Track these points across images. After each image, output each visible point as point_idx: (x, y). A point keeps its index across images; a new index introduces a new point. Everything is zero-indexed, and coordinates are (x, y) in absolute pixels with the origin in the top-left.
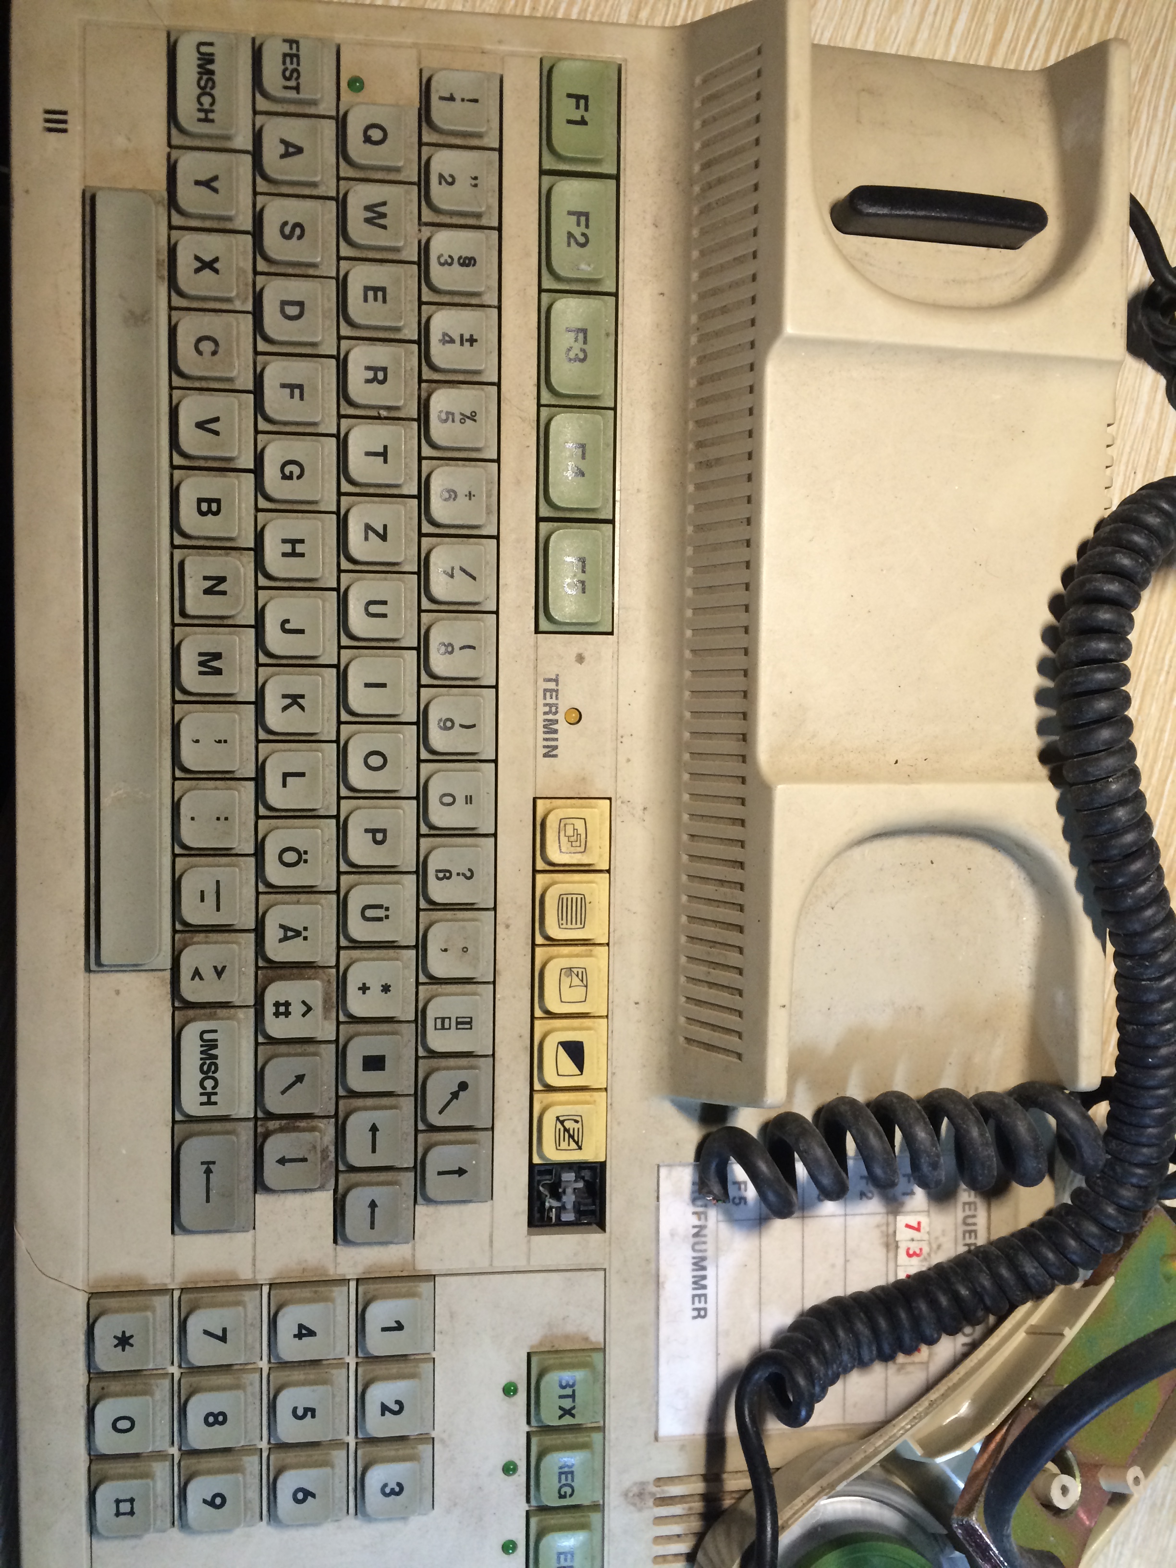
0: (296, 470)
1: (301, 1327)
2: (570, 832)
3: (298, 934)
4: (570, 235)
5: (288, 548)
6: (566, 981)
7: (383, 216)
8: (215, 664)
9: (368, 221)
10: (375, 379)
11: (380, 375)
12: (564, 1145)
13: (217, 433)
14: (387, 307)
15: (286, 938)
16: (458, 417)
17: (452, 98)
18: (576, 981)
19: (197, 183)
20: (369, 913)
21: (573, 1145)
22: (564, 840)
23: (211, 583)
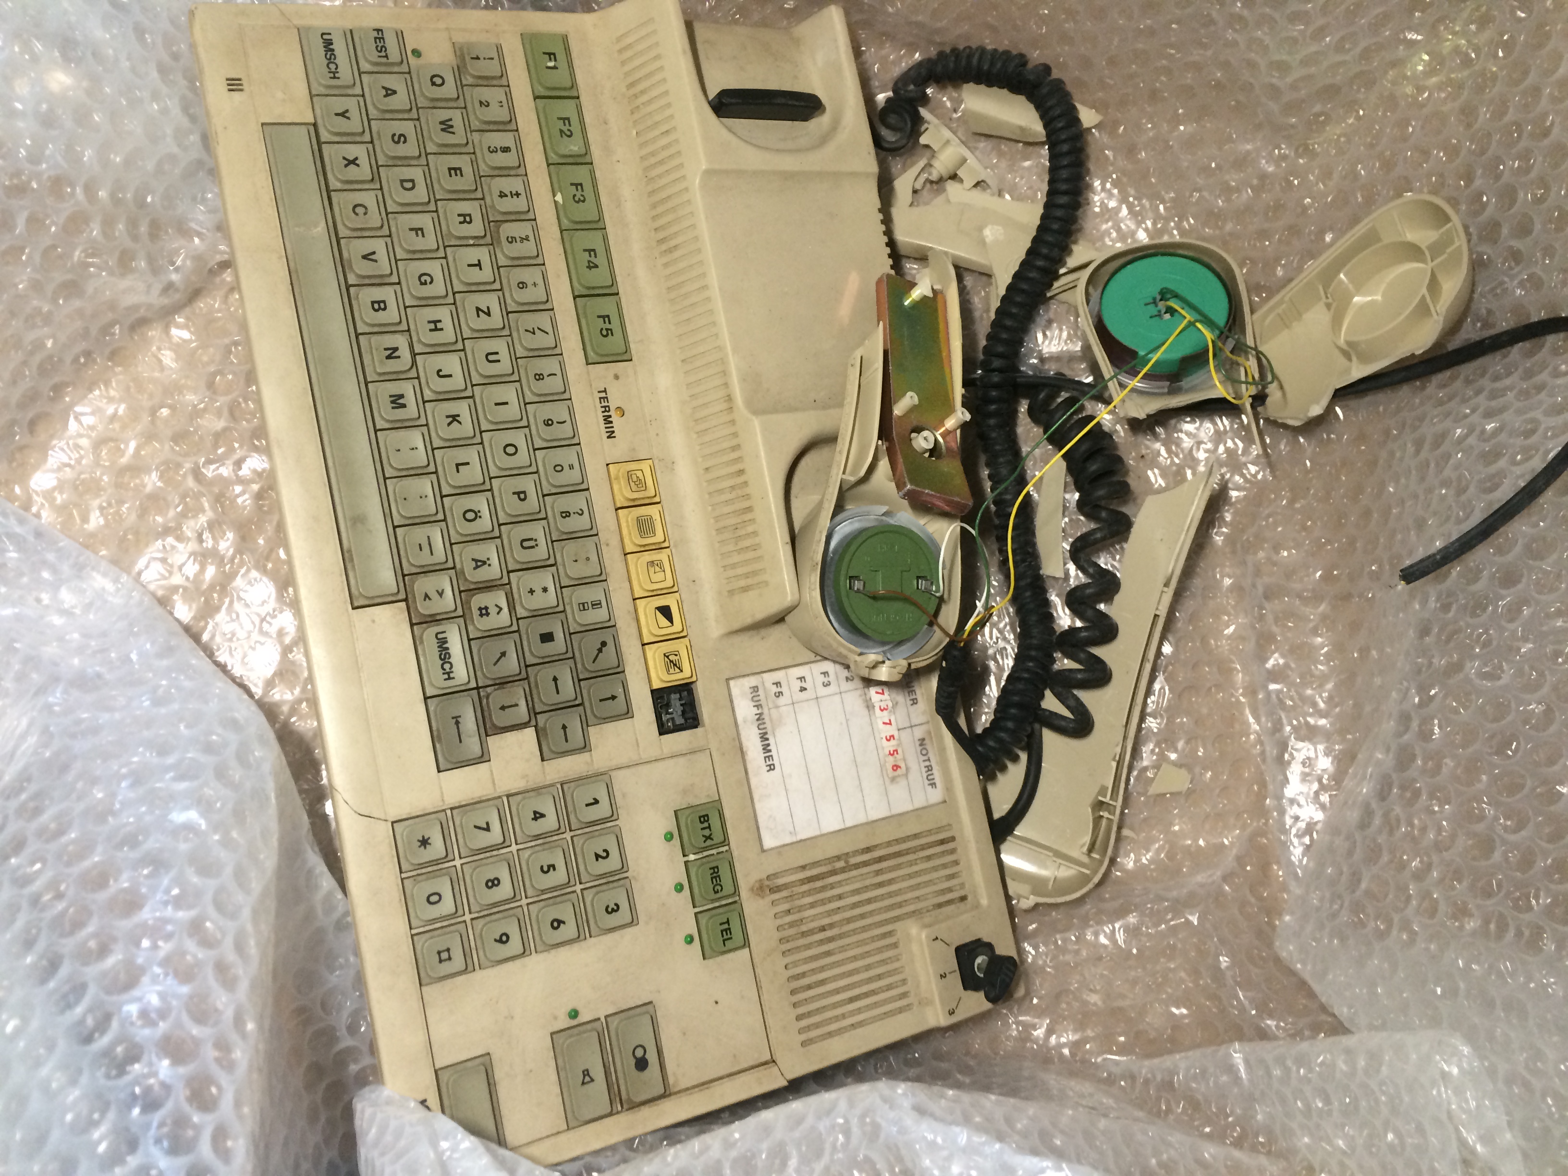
0: (428, 279)
1: (535, 813)
2: (635, 479)
3: (484, 563)
4: (561, 131)
5: (432, 326)
6: (652, 570)
7: (452, 127)
8: (401, 401)
9: (443, 130)
10: (464, 222)
11: (468, 219)
12: (672, 671)
13: (376, 261)
14: (463, 179)
15: (477, 567)
16: (518, 240)
17: (478, 58)
18: (657, 569)
19: (337, 114)
20: (526, 544)
21: (677, 670)
22: (632, 484)
23: (389, 352)
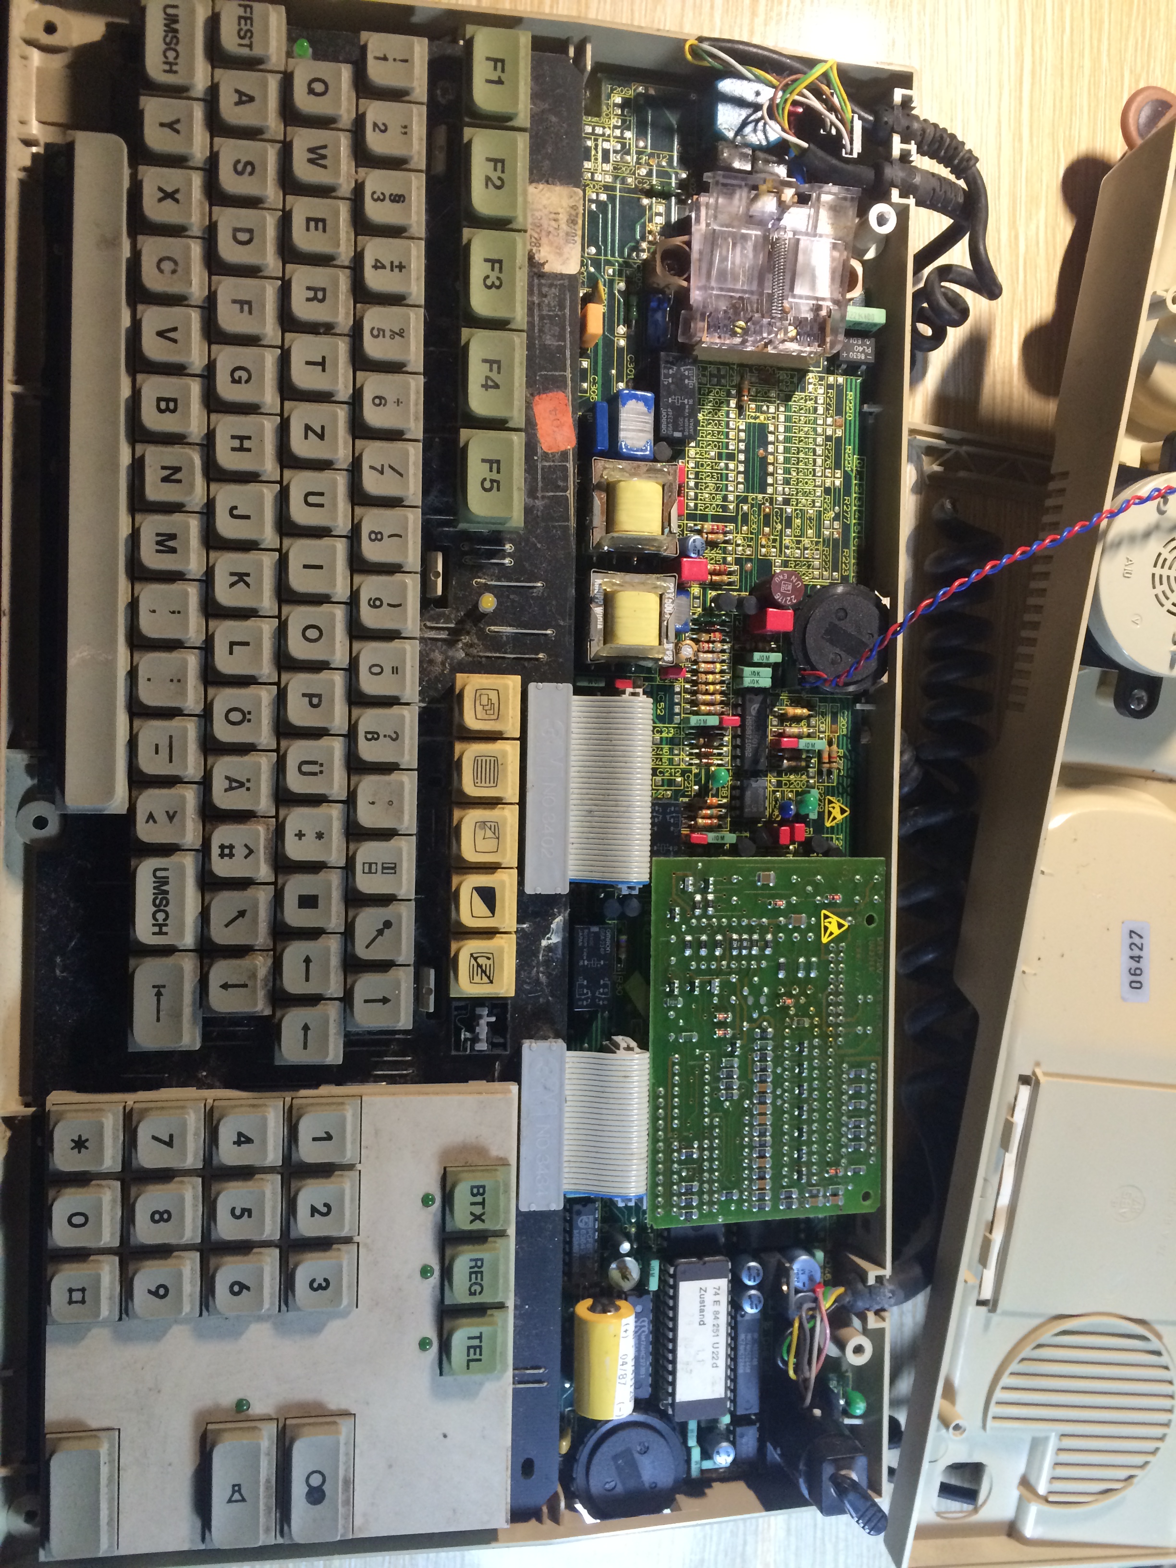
0: (244, 375)
1: (240, 1134)
2: (484, 702)
3: (241, 785)
4: (488, 179)
5: (236, 443)
6: (480, 833)
7: (324, 157)
8: (170, 543)
9: (311, 161)
10: (315, 298)
11: (320, 295)
12: (477, 979)
13: (175, 341)
14: (326, 235)
15: (231, 789)
16: (388, 334)
17: (385, 59)
18: (489, 834)
19: (162, 125)
20: (305, 768)
21: (485, 979)
22: (479, 708)
23: (168, 472)
